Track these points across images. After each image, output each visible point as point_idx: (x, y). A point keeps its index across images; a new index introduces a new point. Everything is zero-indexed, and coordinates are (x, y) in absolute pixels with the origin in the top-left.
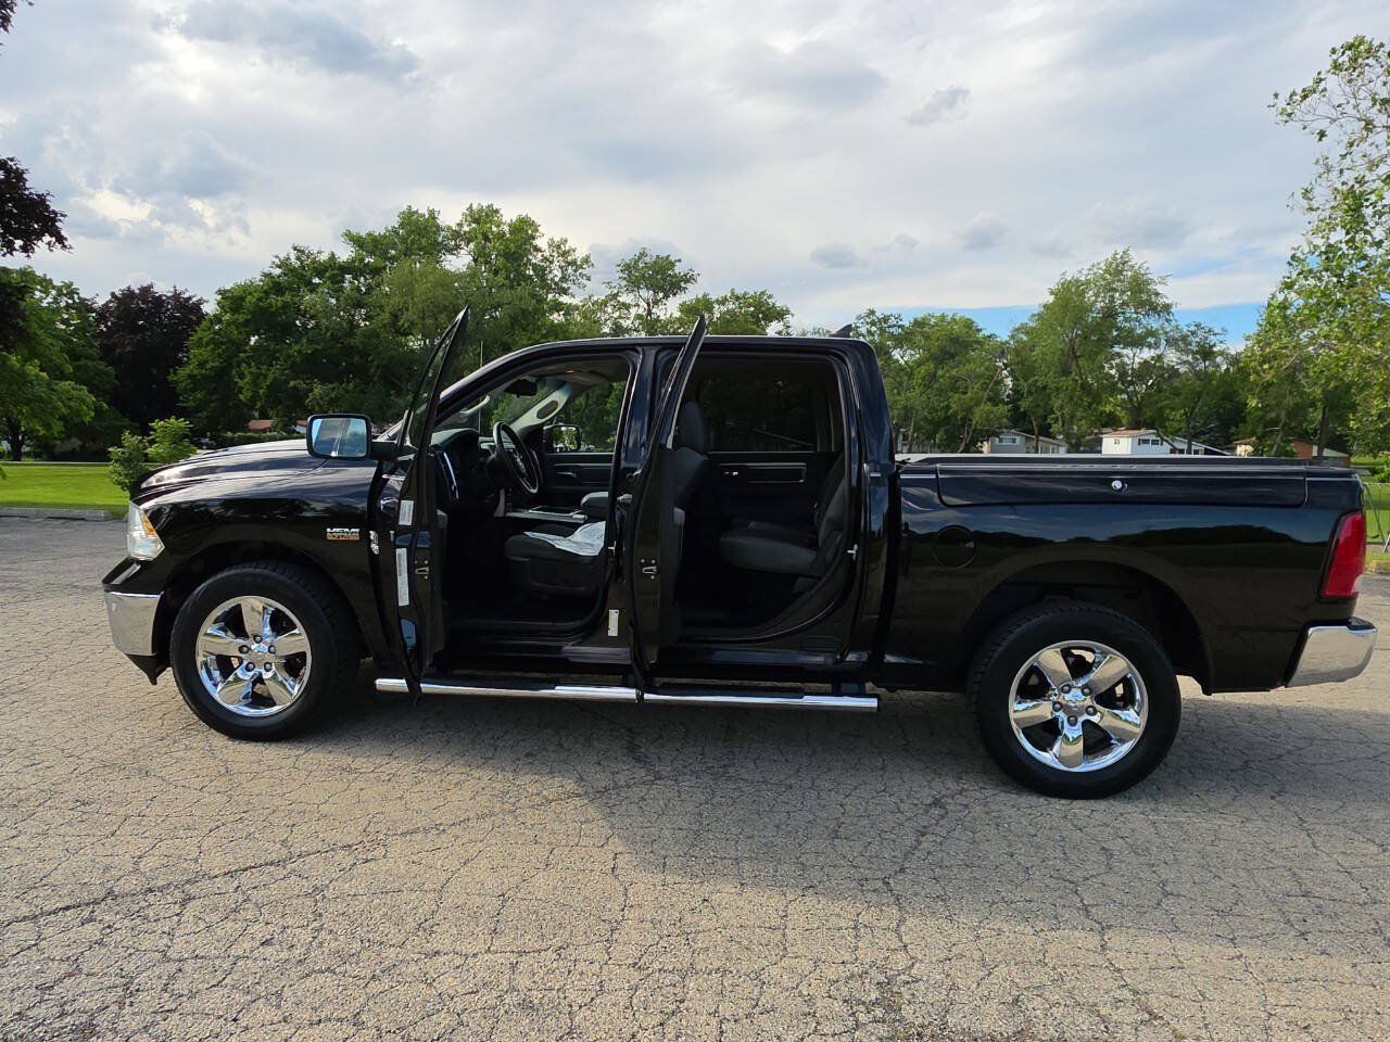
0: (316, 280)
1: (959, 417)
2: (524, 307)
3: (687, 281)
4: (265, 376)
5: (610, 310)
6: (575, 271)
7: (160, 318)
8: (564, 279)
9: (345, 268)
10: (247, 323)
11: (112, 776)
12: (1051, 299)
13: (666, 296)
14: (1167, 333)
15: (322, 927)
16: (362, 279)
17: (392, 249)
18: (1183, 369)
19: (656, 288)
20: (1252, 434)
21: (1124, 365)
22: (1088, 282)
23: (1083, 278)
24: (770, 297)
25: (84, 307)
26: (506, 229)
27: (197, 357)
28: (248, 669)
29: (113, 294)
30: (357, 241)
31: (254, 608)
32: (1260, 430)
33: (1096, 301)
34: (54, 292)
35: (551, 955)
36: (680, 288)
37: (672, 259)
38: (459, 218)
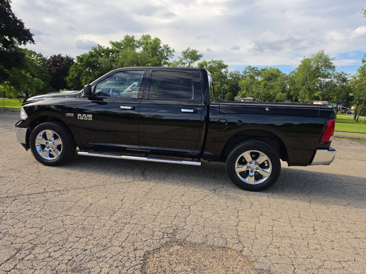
0: (103, 54)
1: (273, 96)
2: (156, 63)
3: (200, 57)
4: (89, 79)
5: (180, 64)
6: (170, 53)
7: (63, 63)
8: (167, 55)
9: (110, 51)
10: (84, 65)
11: (11, 172)
12: (301, 64)
13: (194, 61)
14: (334, 74)
15: (43, 208)
16: (114, 54)
17: (122, 46)
18: (338, 84)
19: (192, 59)
20: (355, 103)
21: (321, 83)
22: (312, 59)
23: (310, 58)
24: (223, 62)
25: (44, 60)
26: (152, 41)
27: (72, 74)
28: (48, 148)
29: (51, 57)
30: (113, 44)
31: (50, 133)
32: (357, 102)
33: (314, 65)
34: (36, 56)
35: (96, 218)
36: (198, 59)
37: (196, 50)
38: (140, 38)
